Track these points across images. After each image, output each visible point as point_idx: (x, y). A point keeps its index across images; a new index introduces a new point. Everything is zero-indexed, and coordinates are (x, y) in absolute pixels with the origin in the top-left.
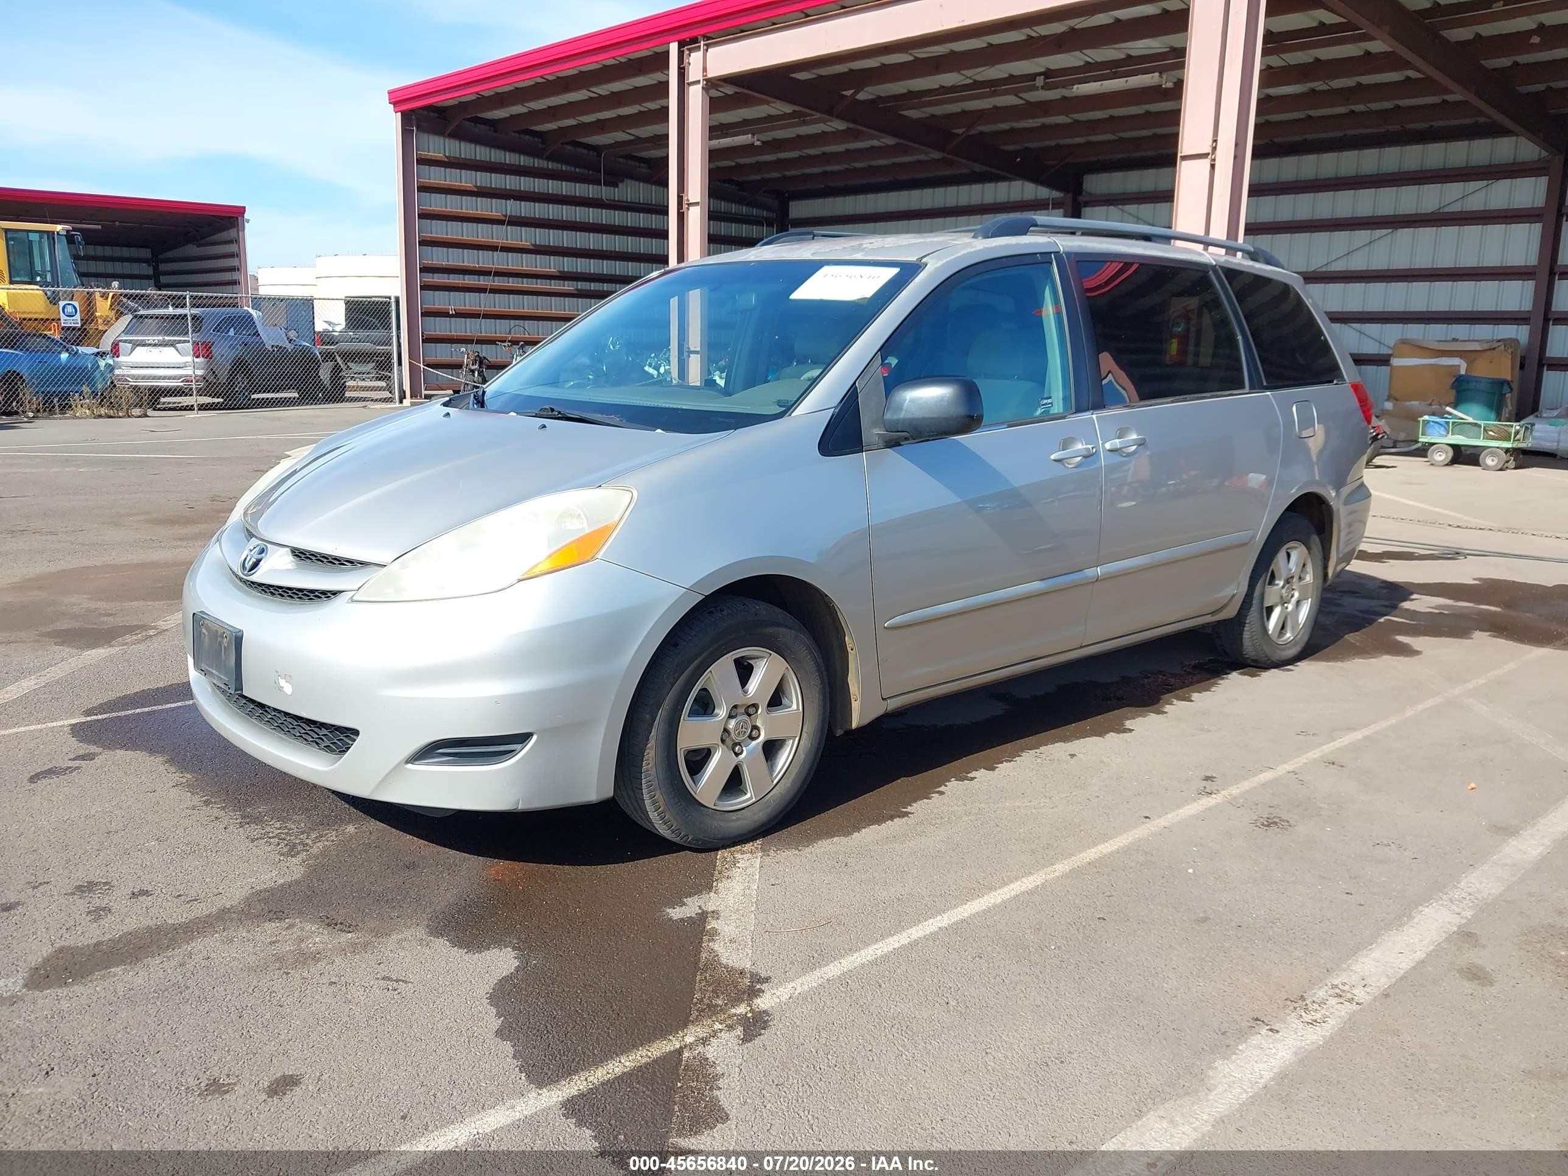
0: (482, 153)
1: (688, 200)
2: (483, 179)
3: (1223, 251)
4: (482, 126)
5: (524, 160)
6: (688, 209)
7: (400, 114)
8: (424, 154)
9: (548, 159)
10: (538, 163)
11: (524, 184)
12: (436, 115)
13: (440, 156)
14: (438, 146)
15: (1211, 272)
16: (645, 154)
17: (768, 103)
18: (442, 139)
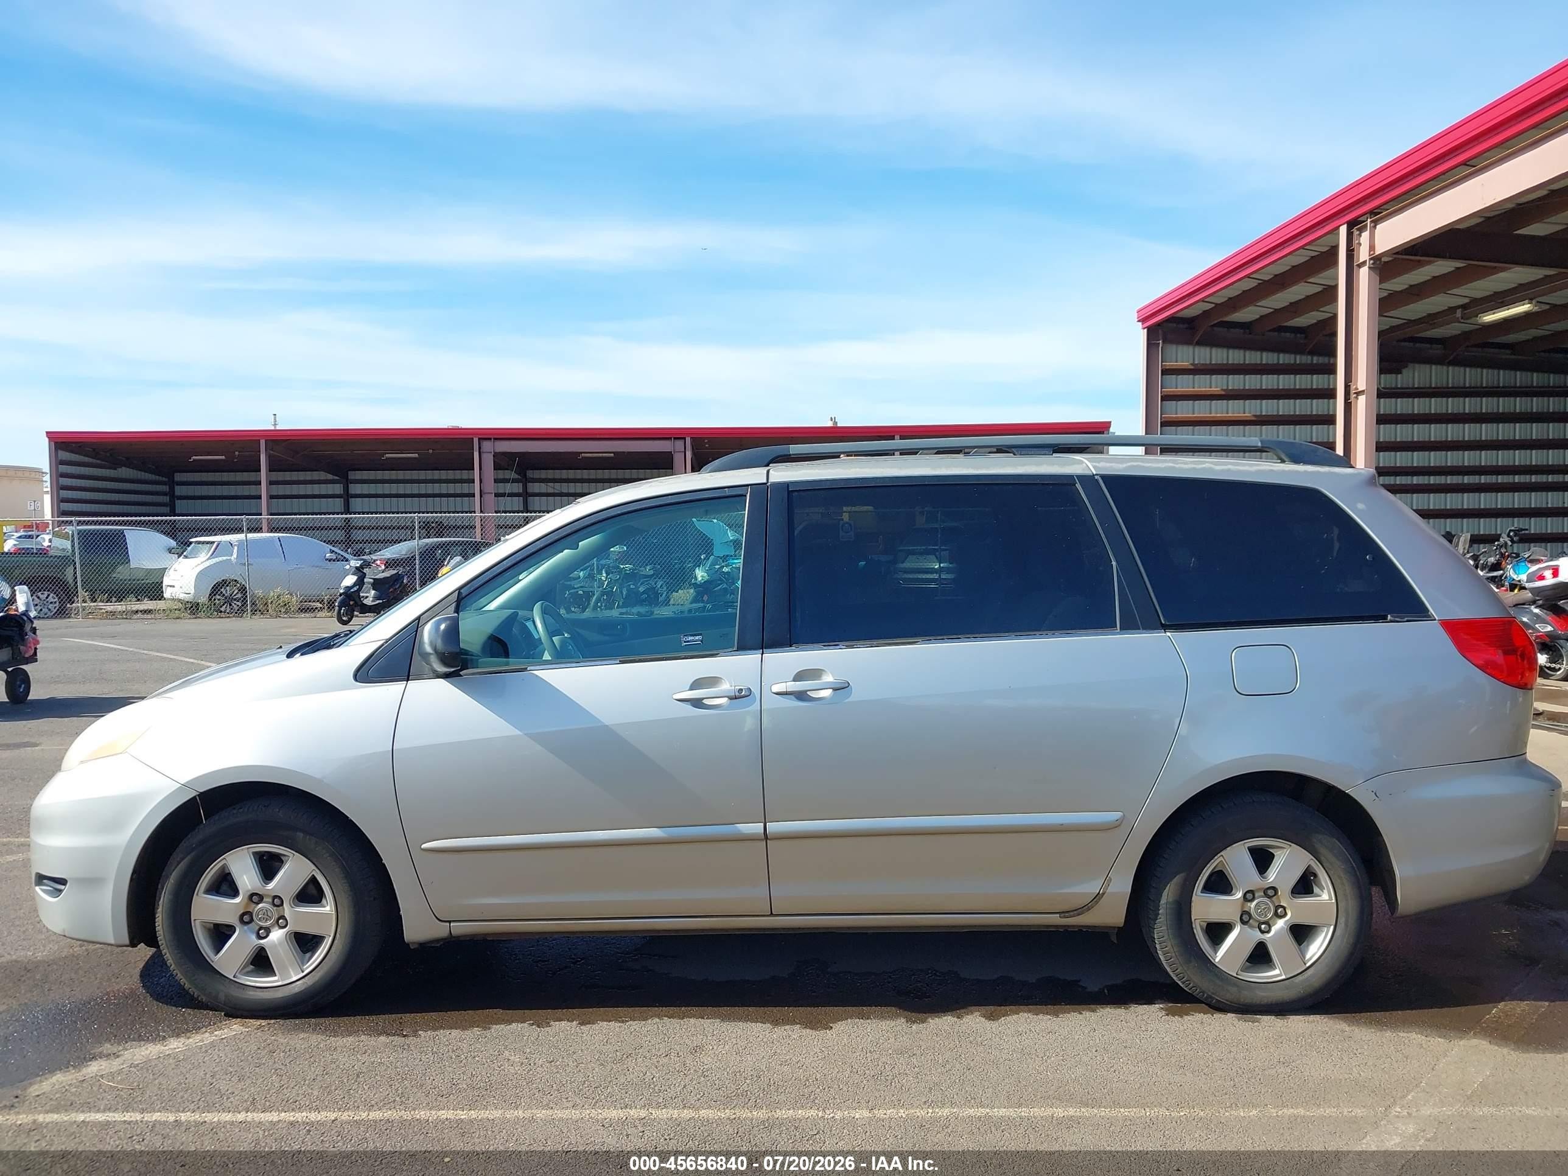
0: (1235, 356)
1: (1357, 389)
2: (1235, 382)
3: (1140, 450)
4: (1237, 330)
5: (1284, 359)
6: (1357, 398)
7: (1146, 330)
8: (1169, 364)
9: (1312, 353)
10: (1300, 359)
11: (1284, 382)
12: (1186, 326)
13: (1186, 364)
14: (1184, 355)
15: (1078, 486)
16: (1429, 334)
17: (1429, 263)
18: (1191, 348)
